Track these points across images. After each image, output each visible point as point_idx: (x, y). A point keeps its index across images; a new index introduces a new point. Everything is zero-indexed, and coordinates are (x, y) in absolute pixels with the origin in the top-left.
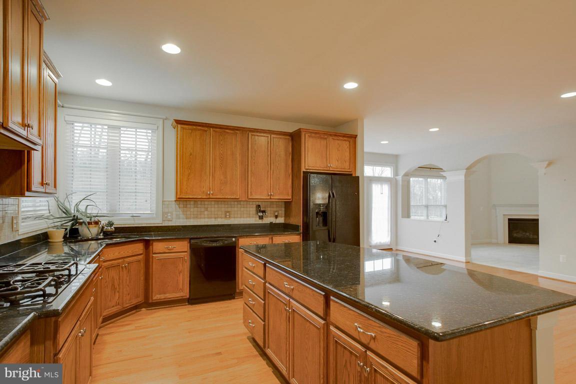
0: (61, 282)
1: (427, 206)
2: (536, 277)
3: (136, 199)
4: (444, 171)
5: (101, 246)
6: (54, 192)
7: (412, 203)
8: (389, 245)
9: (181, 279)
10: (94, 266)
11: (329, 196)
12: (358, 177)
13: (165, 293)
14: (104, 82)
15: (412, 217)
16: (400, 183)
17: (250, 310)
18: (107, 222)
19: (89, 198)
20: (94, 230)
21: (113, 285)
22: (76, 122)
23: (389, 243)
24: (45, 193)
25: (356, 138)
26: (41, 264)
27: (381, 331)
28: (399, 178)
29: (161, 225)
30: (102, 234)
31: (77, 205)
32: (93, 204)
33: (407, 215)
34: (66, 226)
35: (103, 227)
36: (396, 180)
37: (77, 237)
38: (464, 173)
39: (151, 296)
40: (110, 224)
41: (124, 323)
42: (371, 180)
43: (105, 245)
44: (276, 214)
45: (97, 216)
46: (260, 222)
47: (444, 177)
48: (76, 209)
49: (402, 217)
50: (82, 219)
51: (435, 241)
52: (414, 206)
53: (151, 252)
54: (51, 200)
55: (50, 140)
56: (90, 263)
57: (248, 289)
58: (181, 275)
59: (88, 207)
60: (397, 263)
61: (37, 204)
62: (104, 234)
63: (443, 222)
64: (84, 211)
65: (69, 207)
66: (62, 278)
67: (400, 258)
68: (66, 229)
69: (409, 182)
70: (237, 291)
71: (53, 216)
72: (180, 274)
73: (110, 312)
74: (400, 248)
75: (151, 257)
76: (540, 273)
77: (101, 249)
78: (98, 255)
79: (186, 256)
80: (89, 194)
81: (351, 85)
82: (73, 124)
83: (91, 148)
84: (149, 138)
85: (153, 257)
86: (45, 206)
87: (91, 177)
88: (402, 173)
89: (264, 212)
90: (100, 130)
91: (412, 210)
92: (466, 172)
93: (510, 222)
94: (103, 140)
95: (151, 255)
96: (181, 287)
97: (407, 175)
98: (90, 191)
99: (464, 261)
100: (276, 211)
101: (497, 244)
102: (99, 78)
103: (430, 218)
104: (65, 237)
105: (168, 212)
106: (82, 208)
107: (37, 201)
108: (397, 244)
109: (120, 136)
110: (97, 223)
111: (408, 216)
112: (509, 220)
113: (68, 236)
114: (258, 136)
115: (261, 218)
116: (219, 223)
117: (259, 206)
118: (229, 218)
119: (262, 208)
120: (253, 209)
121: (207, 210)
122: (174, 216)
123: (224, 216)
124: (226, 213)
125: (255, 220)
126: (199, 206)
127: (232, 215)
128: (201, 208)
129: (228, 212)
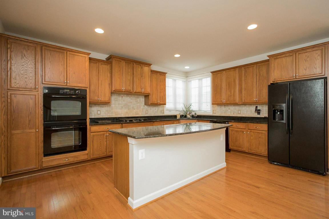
29: (212, 115)
40: (196, 114)
46: (259, 116)
89: (259, 110)
105: (215, 110)
116: (235, 116)
117: (257, 107)
118: (240, 113)
119: (258, 108)
120: (253, 108)
121: (229, 109)
122: (217, 112)
123: (237, 112)
124: (238, 111)
125: (256, 115)
126: (226, 107)
127: (242, 112)
128: (227, 108)
129: (239, 110)
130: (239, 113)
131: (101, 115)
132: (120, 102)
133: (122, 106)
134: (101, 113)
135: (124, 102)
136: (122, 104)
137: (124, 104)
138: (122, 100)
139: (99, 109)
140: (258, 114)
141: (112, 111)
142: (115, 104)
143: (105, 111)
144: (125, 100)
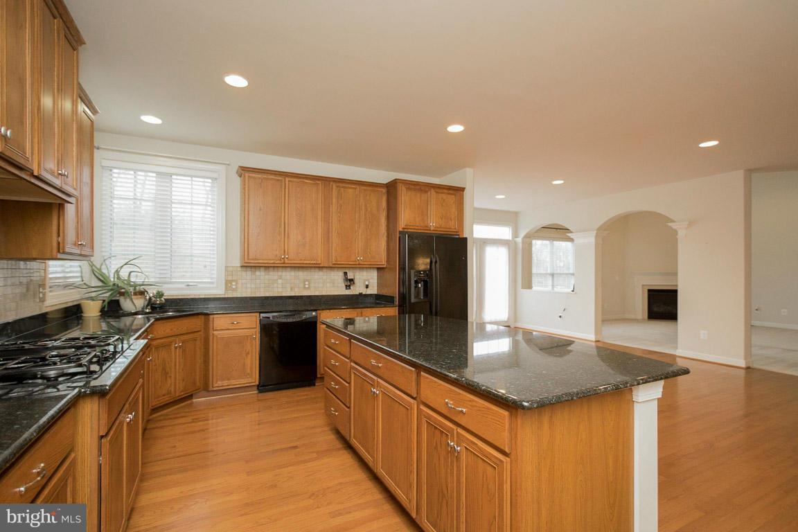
0: (105, 358)
1: (553, 275)
2: (674, 357)
3: (192, 264)
4: (571, 232)
5: (149, 322)
6: (90, 254)
7: (534, 271)
8: (506, 322)
9: (248, 362)
10: (143, 342)
11: (431, 262)
12: (466, 238)
13: (229, 380)
14: (151, 119)
15: (534, 288)
16: (521, 246)
17: (332, 395)
18: (155, 292)
19: (132, 262)
20: (140, 303)
21: (164, 369)
22: (115, 168)
23: (506, 320)
24: (81, 255)
25: (463, 191)
26: (78, 339)
27: (471, 406)
28: (519, 240)
29: (223, 296)
30: (149, 307)
31: (117, 272)
32: (139, 270)
33: (528, 285)
34: (104, 297)
35: (150, 299)
36: (515, 242)
37: (117, 311)
38: (594, 234)
39: (211, 383)
40: (160, 295)
41: (178, 415)
42: (484, 243)
43: (153, 320)
44: (367, 283)
45: (143, 285)
46: (348, 292)
47: (571, 240)
48: (116, 276)
49: (523, 288)
50: (124, 289)
51: (560, 317)
52: (537, 274)
53: (211, 329)
54: (85, 264)
55: (86, 190)
56: (137, 339)
57: (331, 372)
58: (249, 356)
59: (132, 274)
60: (515, 344)
61: (67, 270)
62: (151, 307)
63: (569, 293)
64: (126, 279)
65: (107, 274)
66: (106, 353)
67: (520, 337)
68: (104, 301)
69: (530, 245)
70: (319, 376)
71: (87, 285)
72: (246, 355)
73: (161, 401)
74: (519, 325)
75: (211, 334)
76: (679, 352)
77: (148, 325)
78: (146, 331)
79: (256, 333)
80: (132, 257)
81: (456, 128)
82: (111, 170)
83: (136, 201)
84: (208, 188)
85: (213, 334)
86: (77, 272)
87: (134, 237)
88: (522, 234)
89: (351, 280)
90: (143, 178)
91: (535, 280)
92: (597, 233)
93: (651, 293)
94: (147, 191)
95: (211, 332)
96: (249, 371)
97: (530, 237)
98: (134, 254)
99: (594, 340)
100: (366, 280)
101: (635, 321)
102: (145, 115)
103: (555, 289)
104: (102, 311)
105: (233, 281)
106: (124, 274)
107: (66, 266)
108: (516, 321)
109: (171, 187)
110: (142, 293)
111: (530, 287)
112: (649, 291)
113: (106, 309)
114: (343, 187)
115: (348, 287)
116: (297, 295)
117: (346, 274)
118: (309, 288)
119: (350, 276)
120: (338, 276)
121: (281, 277)
122: (239, 285)
123: (302, 285)
124: (305, 282)
125: (341, 291)
126: (271, 273)
127: (312, 285)
128: (273, 275)
129: (307, 280)
130: (307, 286)
140: (346, 289)
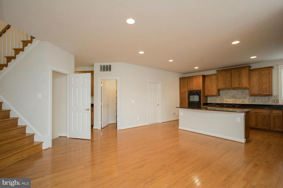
131: (217, 102)
132: (229, 94)
133: (230, 97)
134: (217, 101)
135: (231, 94)
136: (230, 95)
137: (231, 96)
138: (230, 93)
139: (216, 99)
141: (223, 100)
142: (225, 96)
143: (219, 100)
144: (233, 93)
